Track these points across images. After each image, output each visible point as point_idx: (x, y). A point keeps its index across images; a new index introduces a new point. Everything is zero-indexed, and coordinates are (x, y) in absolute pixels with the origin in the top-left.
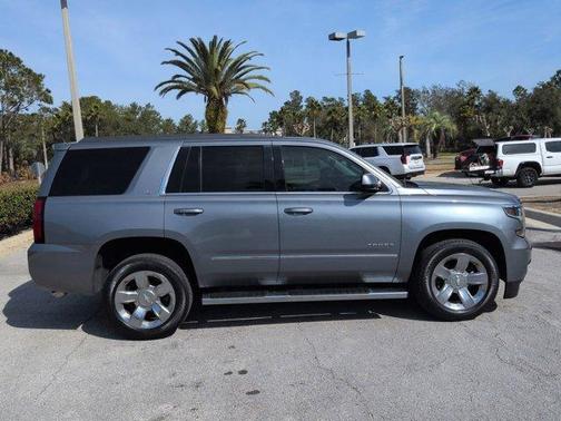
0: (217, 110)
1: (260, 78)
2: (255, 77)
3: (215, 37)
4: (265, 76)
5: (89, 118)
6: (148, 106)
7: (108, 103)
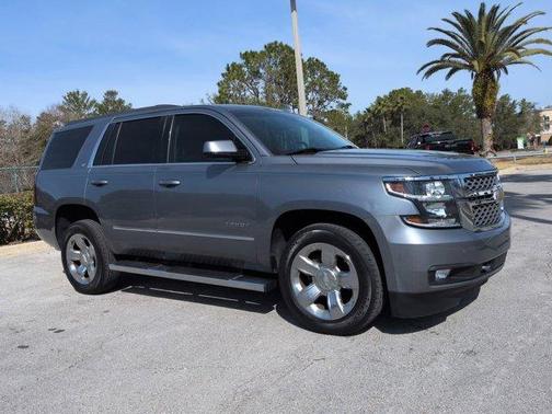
0: (485, 86)
1: (539, 41)
2: (531, 42)
3: (483, 5)
4: (545, 38)
5: (395, 109)
6: (460, 91)
7: (419, 93)
